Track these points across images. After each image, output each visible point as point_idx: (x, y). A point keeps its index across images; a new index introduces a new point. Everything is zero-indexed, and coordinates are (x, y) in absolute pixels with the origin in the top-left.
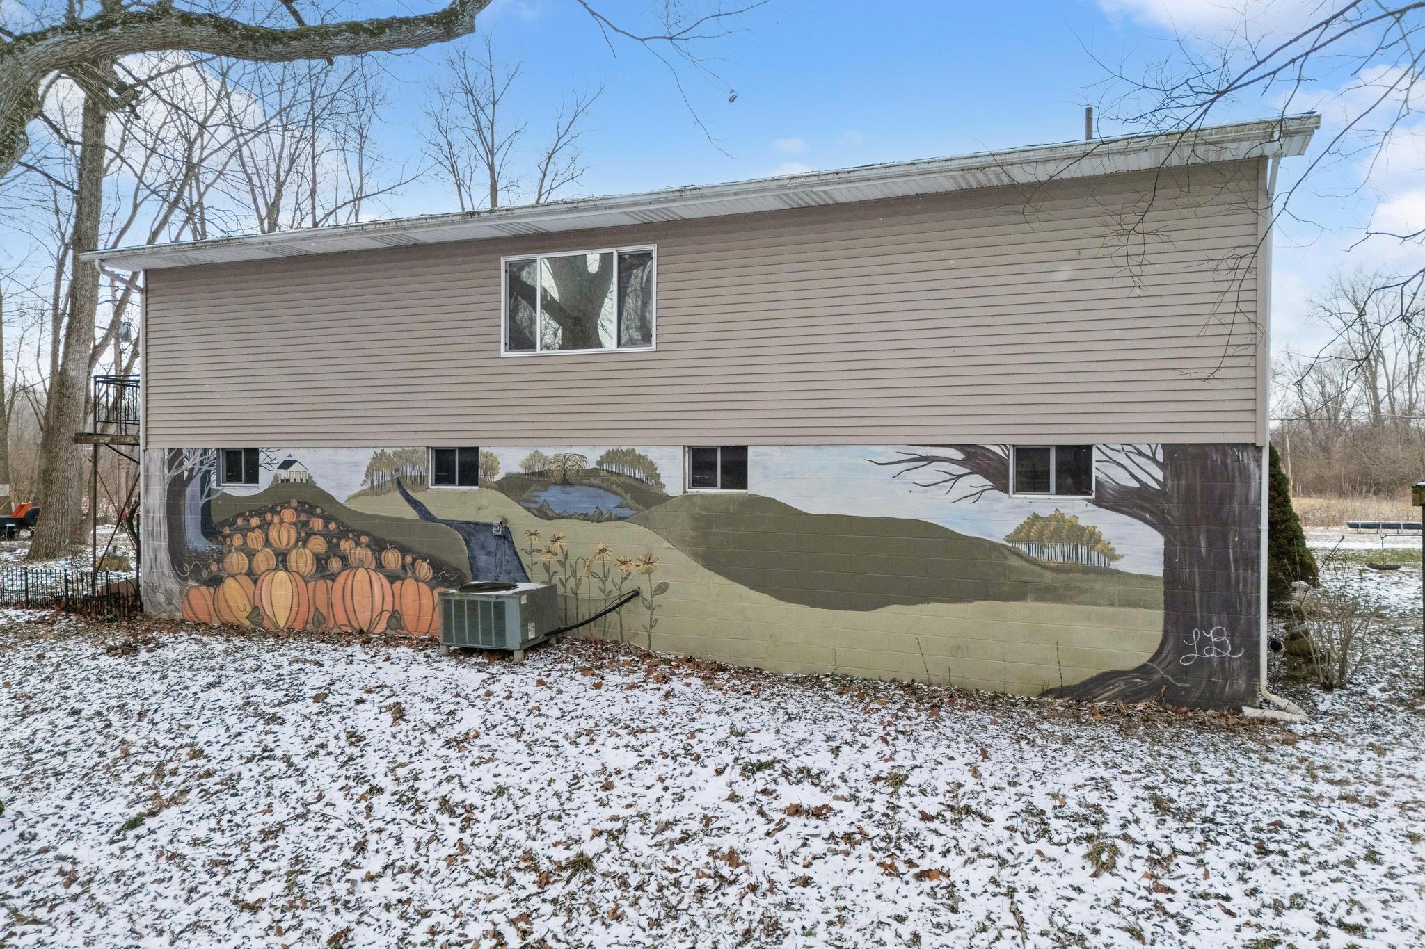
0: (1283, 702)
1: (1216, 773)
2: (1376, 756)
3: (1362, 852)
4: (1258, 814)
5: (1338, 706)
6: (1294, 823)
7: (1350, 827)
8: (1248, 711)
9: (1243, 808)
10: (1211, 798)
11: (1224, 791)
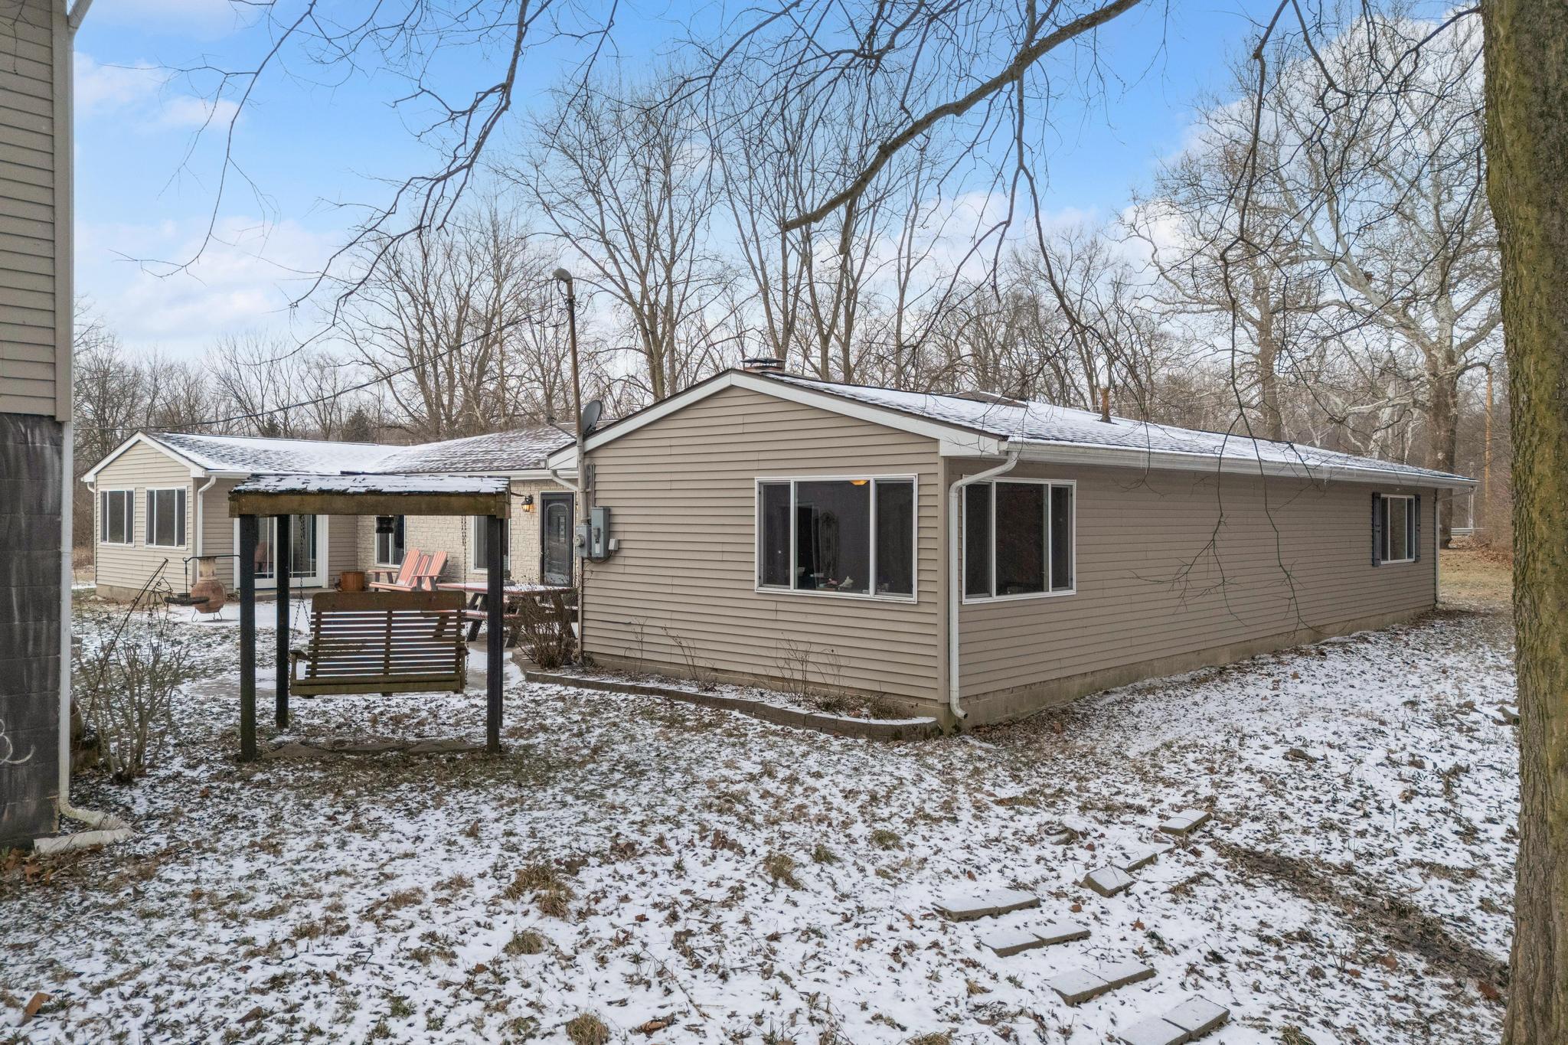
0: (96, 817)
1: (95, 968)
2: (271, 858)
3: (385, 1007)
4: (213, 1011)
5: (160, 802)
6: (270, 1001)
7: (342, 975)
8: (45, 845)
9: (184, 1011)
10: (127, 1016)
11: (136, 994)
